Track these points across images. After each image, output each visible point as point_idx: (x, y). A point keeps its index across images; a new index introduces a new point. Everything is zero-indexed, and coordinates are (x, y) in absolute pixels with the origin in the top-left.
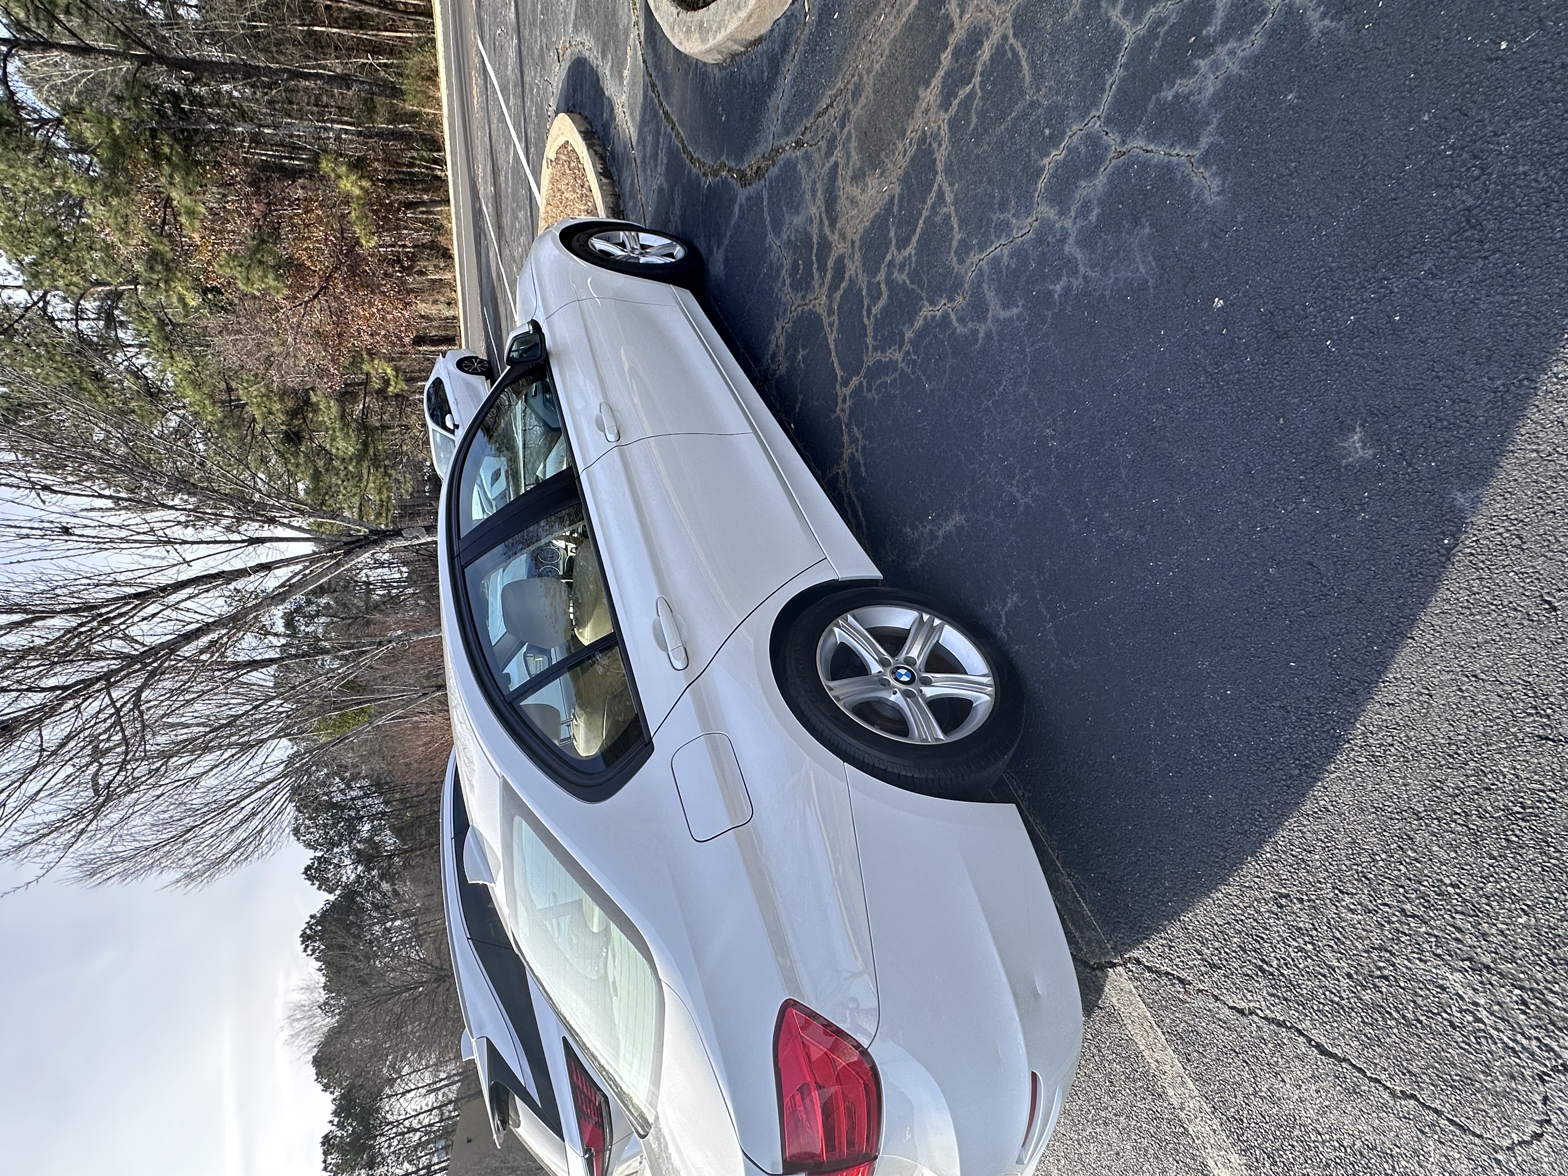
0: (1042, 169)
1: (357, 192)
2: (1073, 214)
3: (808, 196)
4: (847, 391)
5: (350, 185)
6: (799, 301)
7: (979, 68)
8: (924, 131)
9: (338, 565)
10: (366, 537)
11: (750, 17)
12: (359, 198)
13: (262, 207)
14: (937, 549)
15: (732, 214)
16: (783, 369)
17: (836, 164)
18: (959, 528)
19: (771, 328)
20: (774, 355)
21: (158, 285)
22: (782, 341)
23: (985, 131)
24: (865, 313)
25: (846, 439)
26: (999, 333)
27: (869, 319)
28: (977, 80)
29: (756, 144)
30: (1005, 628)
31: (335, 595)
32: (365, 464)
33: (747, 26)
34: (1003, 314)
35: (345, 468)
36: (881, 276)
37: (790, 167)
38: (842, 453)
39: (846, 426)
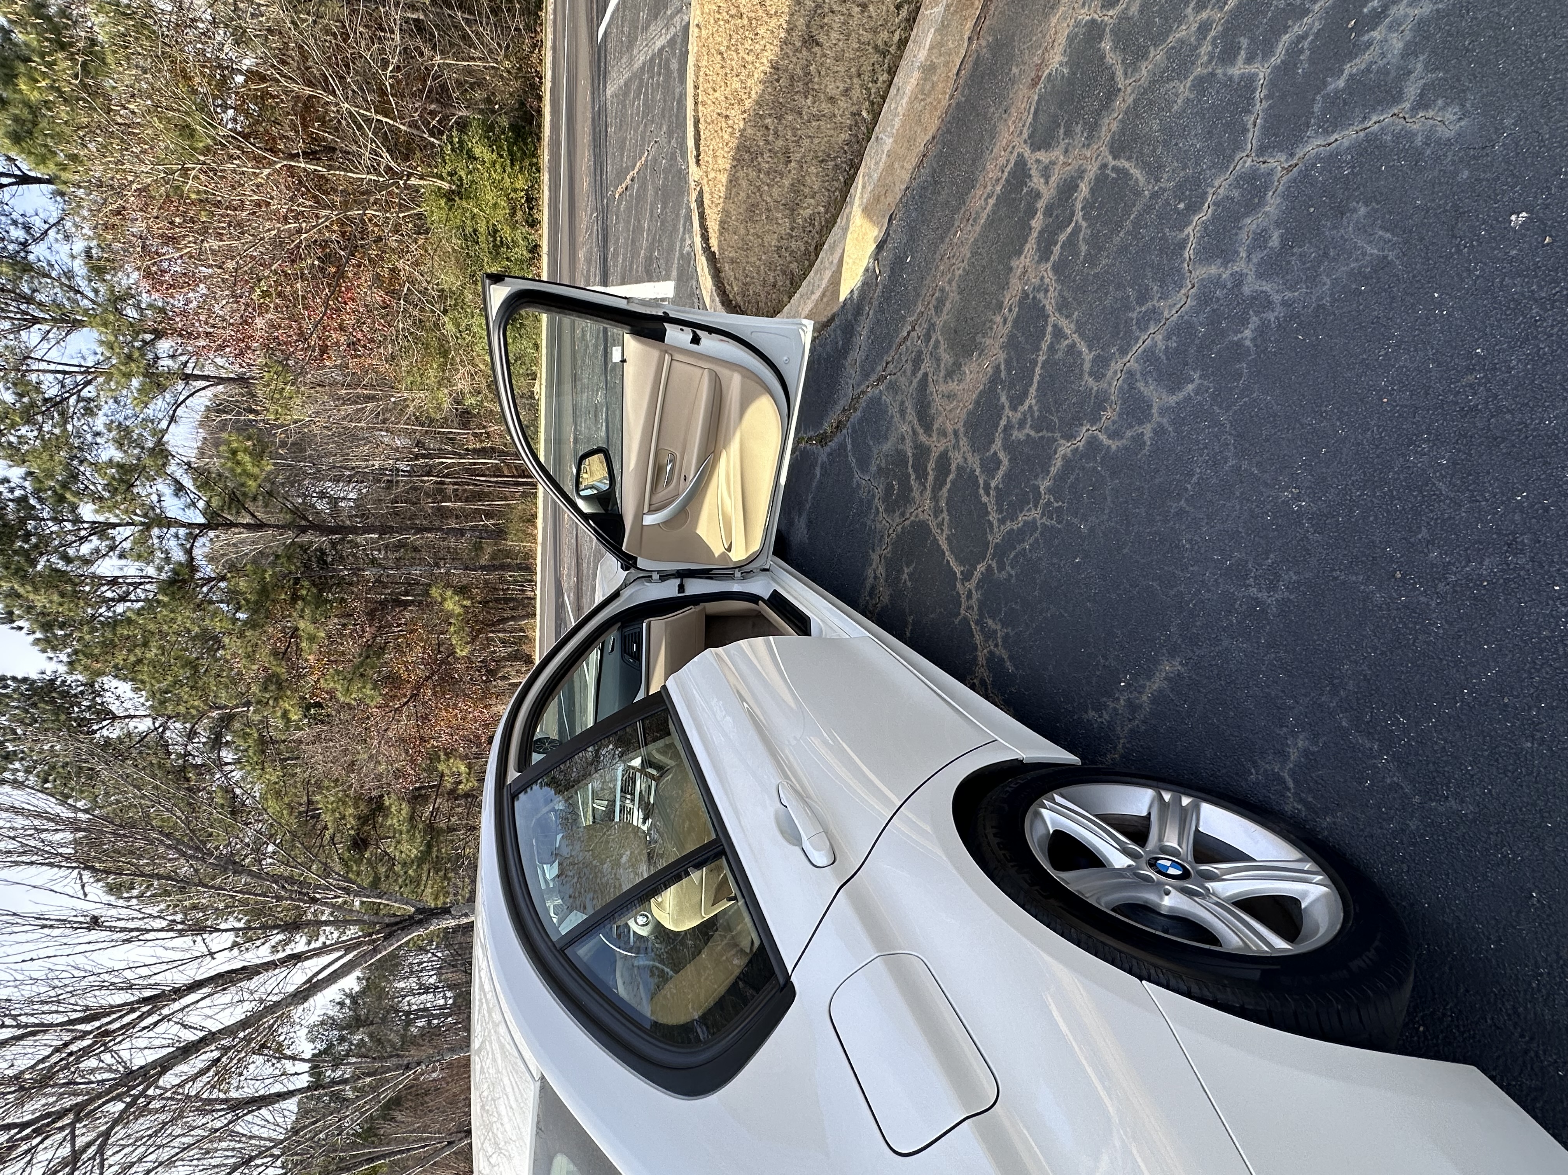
0: (1185, 240)
1: (458, 610)
2: (1244, 254)
3: (897, 418)
4: (972, 584)
5: (452, 605)
6: (898, 520)
7: (1079, 206)
8: (1023, 290)
9: (375, 951)
10: (411, 917)
11: (823, 295)
12: (459, 615)
13: (373, 630)
14: (1144, 722)
15: (814, 476)
16: (885, 599)
17: (926, 375)
18: (1174, 681)
19: (866, 561)
20: (873, 588)
21: (267, 703)
22: (881, 570)
23: (1101, 249)
24: (981, 491)
25: (978, 638)
26: (1173, 422)
27: (988, 495)
28: (1079, 216)
29: (835, 403)
30: (1296, 794)
31: (372, 1028)
32: (426, 867)
33: (821, 306)
34: (1172, 400)
35: (406, 873)
36: (998, 444)
37: (876, 402)
38: (975, 658)
39: (977, 623)
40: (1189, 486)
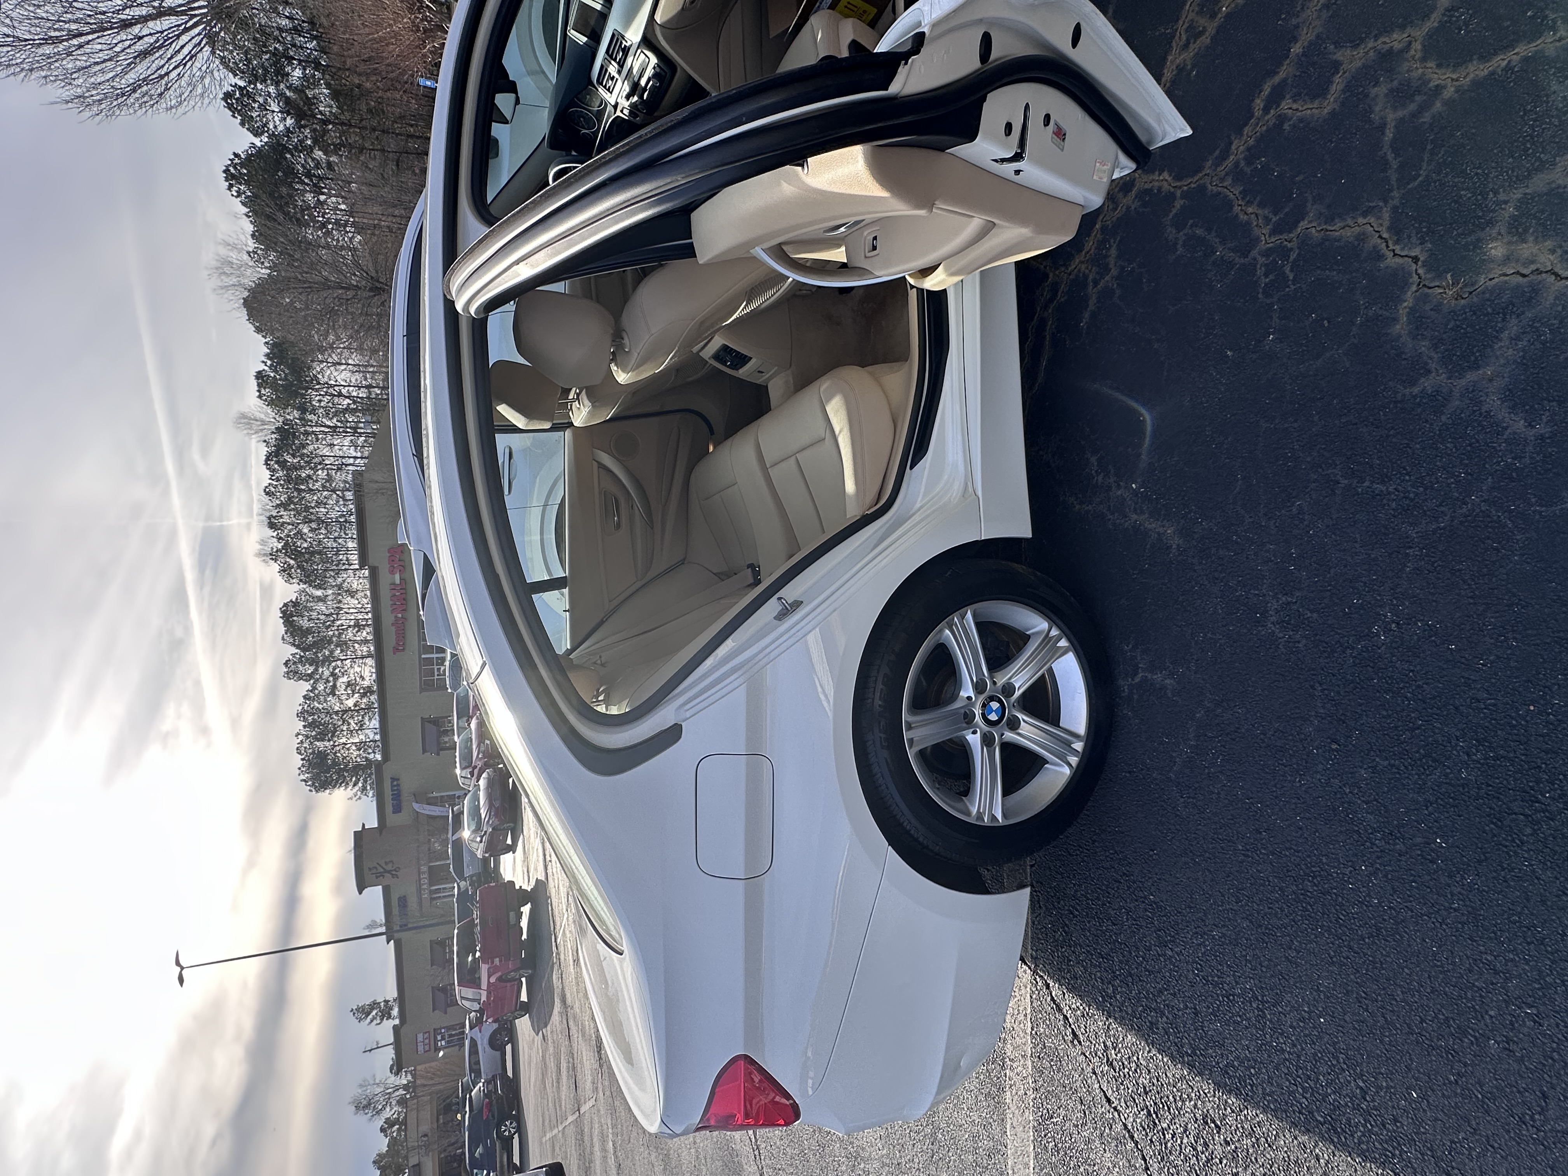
39: (1104, 229)
40: (1367, 484)
